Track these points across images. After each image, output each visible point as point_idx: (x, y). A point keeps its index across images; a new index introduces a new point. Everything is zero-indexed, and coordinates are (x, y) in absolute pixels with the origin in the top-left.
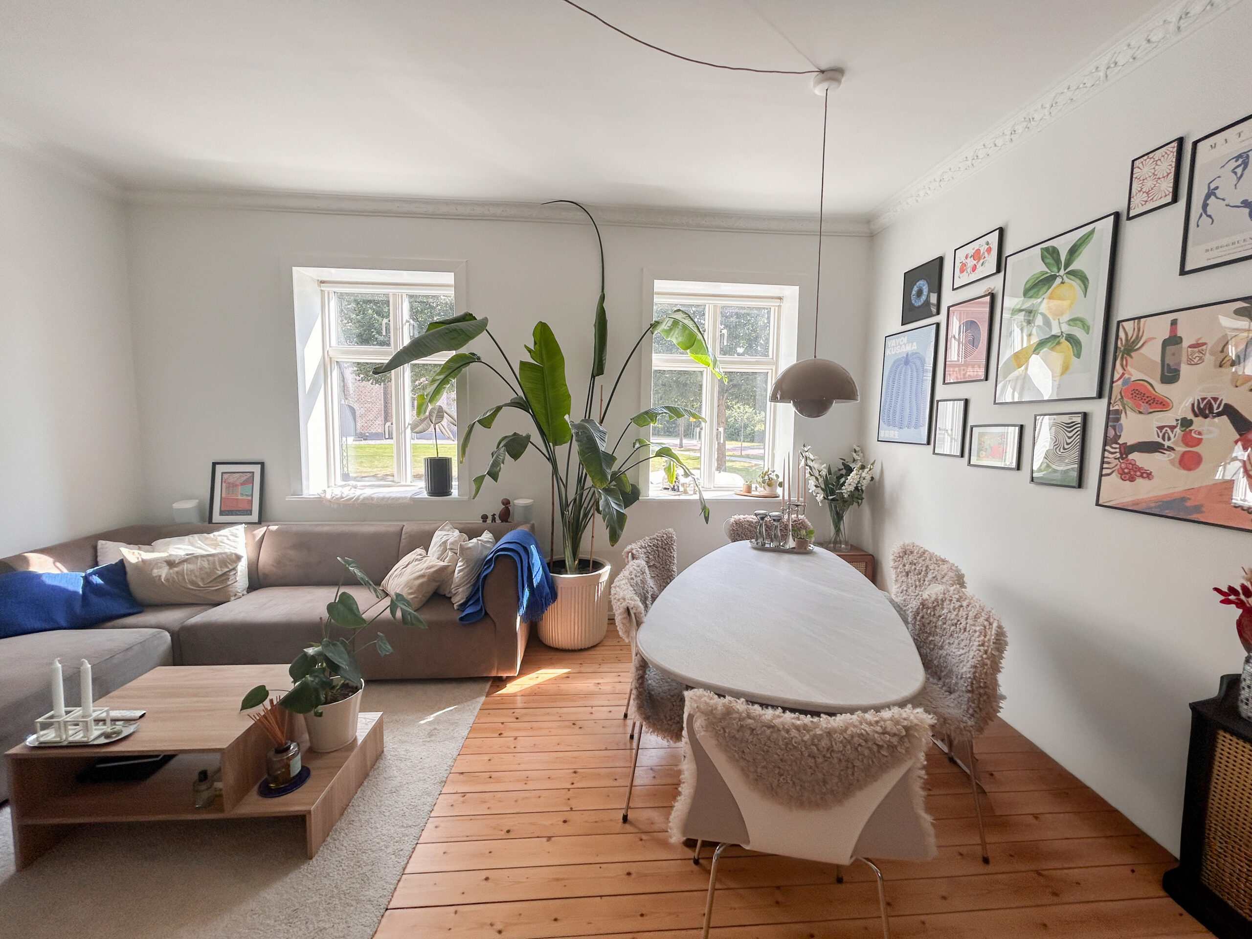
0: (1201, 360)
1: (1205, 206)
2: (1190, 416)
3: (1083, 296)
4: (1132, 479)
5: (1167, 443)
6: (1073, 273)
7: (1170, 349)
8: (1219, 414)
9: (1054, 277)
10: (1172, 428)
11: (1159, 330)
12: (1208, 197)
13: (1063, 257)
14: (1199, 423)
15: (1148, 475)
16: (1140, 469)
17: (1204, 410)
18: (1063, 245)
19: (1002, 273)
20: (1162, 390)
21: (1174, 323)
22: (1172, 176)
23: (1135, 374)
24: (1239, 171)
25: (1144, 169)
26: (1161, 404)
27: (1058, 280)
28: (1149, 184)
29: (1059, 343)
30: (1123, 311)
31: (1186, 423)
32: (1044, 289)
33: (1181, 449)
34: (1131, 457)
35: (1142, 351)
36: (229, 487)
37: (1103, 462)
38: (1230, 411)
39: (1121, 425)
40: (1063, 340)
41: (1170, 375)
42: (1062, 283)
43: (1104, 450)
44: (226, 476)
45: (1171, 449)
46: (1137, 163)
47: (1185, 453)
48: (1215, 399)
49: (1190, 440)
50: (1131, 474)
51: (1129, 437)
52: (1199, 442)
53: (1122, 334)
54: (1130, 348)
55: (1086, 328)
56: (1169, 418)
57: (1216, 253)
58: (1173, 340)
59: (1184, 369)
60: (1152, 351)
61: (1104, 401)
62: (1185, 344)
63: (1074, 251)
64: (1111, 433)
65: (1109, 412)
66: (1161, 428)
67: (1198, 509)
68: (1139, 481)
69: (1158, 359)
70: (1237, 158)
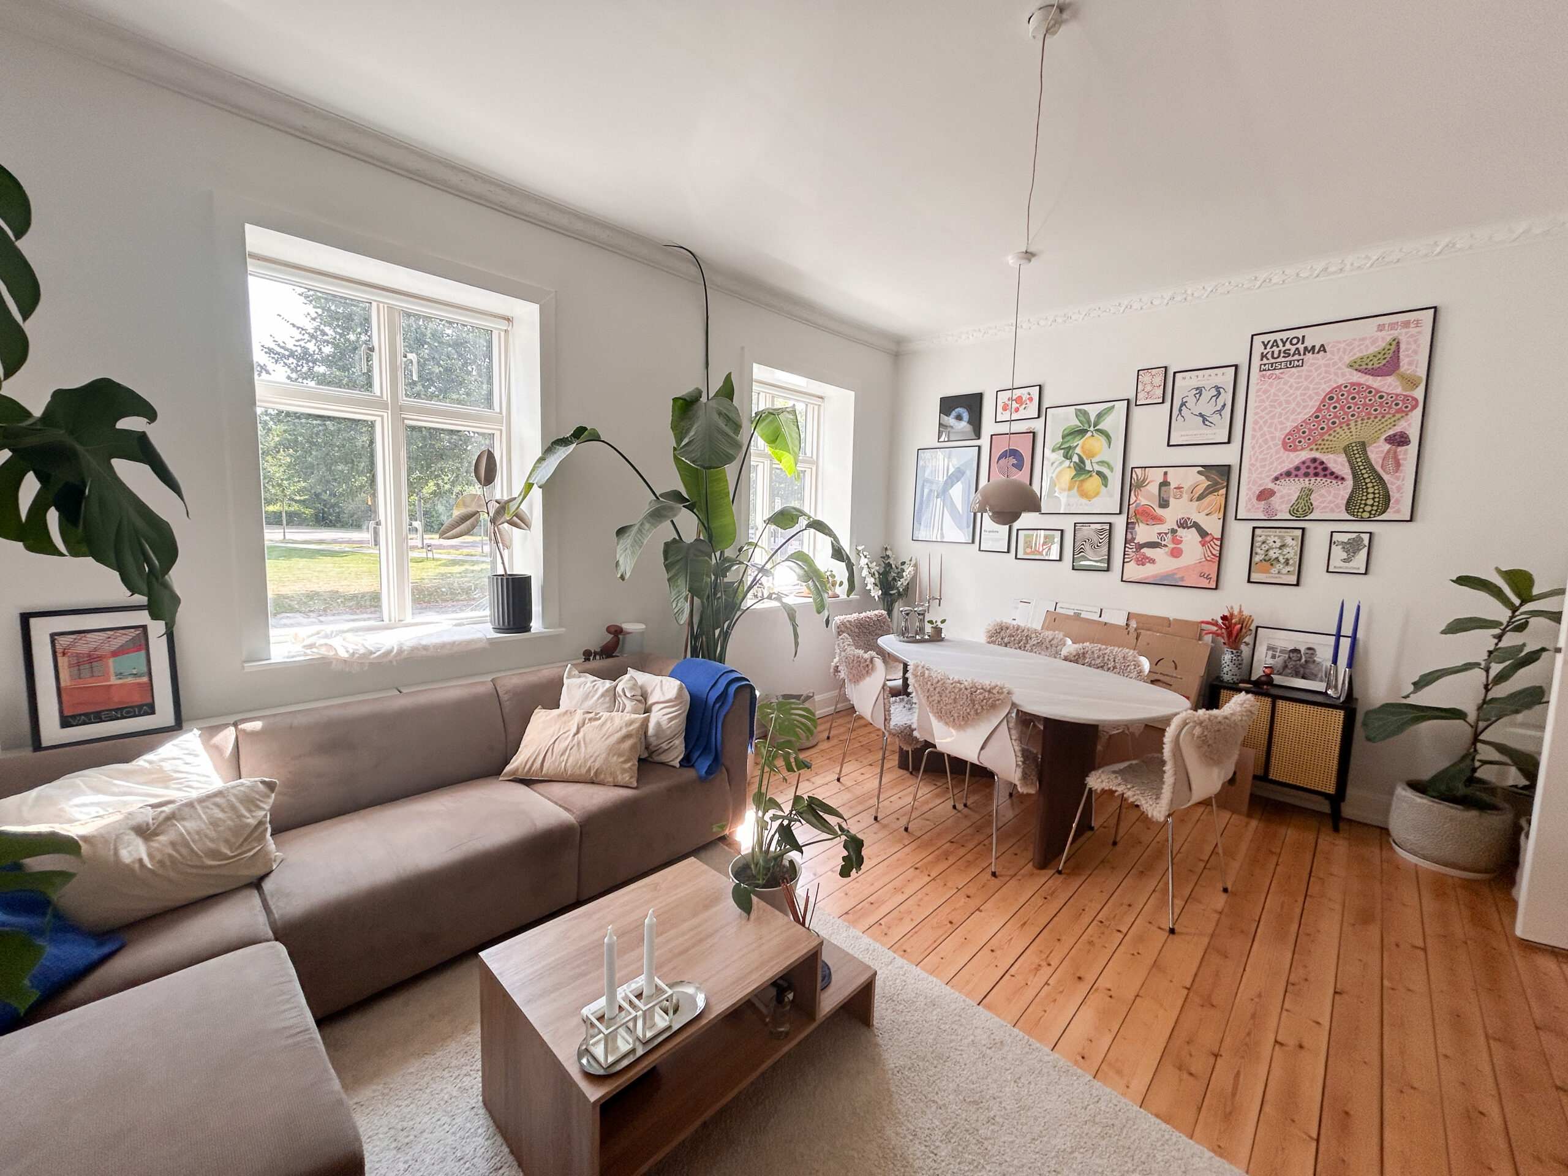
0: (1181, 497)
1: (1180, 410)
2: (1176, 528)
3: (1107, 446)
4: (1143, 564)
5: (1163, 543)
6: (1099, 431)
7: (1163, 488)
8: (1191, 527)
9: (1086, 431)
10: (1166, 534)
11: (1156, 476)
12: (1181, 406)
13: (1092, 419)
14: (1181, 532)
15: (1153, 561)
16: (1148, 558)
17: (1183, 524)
18: (1093, 411)
19: (1042, 419)
20: (1160, 512)
21: (1166, 473)
22: (1162, 387)
23: (1143, 501)
24: (1197, 396)
25: (1145, 378)
26: (1159, 520)
27: (1089, 434)
28: (1148, 388)
29: (1091, 476)
30: (1133, 462)
31: (1174, 531)
32: (1079, 438)
33: (1171, 546)
34: (1142, 551)
35: (1147, 487)
36: (78, 664)
37: (1124, 555)
38: (1196, 525)
39: (1136, 531)
40: (1094, 474)
41: (1164, 504)
42: (1093, 436)
43: (1125, 547)
44: (62, 641)
45: (1165, 546)
46: (1141, 372)
47: (1173, 548)
48: (1189, 519)
49: (1177, 541)
50: (1143, 561)
51: (1140, 539)
52: (1180, 542)
53: (1134, 475)
54: (1140, 485)
55: (1111, 469)
56: (1164, 528)
57: (1185, 438)
58: (1165, 484)
59: (1172, 501)
60: (1154, 488)
61: (1124, 517)
62: (1172, 486)
63: (1100, 416)
64: (1129, 536)
65: (1128, 523)
66: (1160, 534)
67: (1182, 579)
68: (1148, 565)
69: (1157, 493)
70: (1197, 389)
